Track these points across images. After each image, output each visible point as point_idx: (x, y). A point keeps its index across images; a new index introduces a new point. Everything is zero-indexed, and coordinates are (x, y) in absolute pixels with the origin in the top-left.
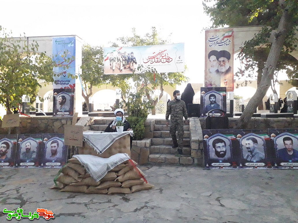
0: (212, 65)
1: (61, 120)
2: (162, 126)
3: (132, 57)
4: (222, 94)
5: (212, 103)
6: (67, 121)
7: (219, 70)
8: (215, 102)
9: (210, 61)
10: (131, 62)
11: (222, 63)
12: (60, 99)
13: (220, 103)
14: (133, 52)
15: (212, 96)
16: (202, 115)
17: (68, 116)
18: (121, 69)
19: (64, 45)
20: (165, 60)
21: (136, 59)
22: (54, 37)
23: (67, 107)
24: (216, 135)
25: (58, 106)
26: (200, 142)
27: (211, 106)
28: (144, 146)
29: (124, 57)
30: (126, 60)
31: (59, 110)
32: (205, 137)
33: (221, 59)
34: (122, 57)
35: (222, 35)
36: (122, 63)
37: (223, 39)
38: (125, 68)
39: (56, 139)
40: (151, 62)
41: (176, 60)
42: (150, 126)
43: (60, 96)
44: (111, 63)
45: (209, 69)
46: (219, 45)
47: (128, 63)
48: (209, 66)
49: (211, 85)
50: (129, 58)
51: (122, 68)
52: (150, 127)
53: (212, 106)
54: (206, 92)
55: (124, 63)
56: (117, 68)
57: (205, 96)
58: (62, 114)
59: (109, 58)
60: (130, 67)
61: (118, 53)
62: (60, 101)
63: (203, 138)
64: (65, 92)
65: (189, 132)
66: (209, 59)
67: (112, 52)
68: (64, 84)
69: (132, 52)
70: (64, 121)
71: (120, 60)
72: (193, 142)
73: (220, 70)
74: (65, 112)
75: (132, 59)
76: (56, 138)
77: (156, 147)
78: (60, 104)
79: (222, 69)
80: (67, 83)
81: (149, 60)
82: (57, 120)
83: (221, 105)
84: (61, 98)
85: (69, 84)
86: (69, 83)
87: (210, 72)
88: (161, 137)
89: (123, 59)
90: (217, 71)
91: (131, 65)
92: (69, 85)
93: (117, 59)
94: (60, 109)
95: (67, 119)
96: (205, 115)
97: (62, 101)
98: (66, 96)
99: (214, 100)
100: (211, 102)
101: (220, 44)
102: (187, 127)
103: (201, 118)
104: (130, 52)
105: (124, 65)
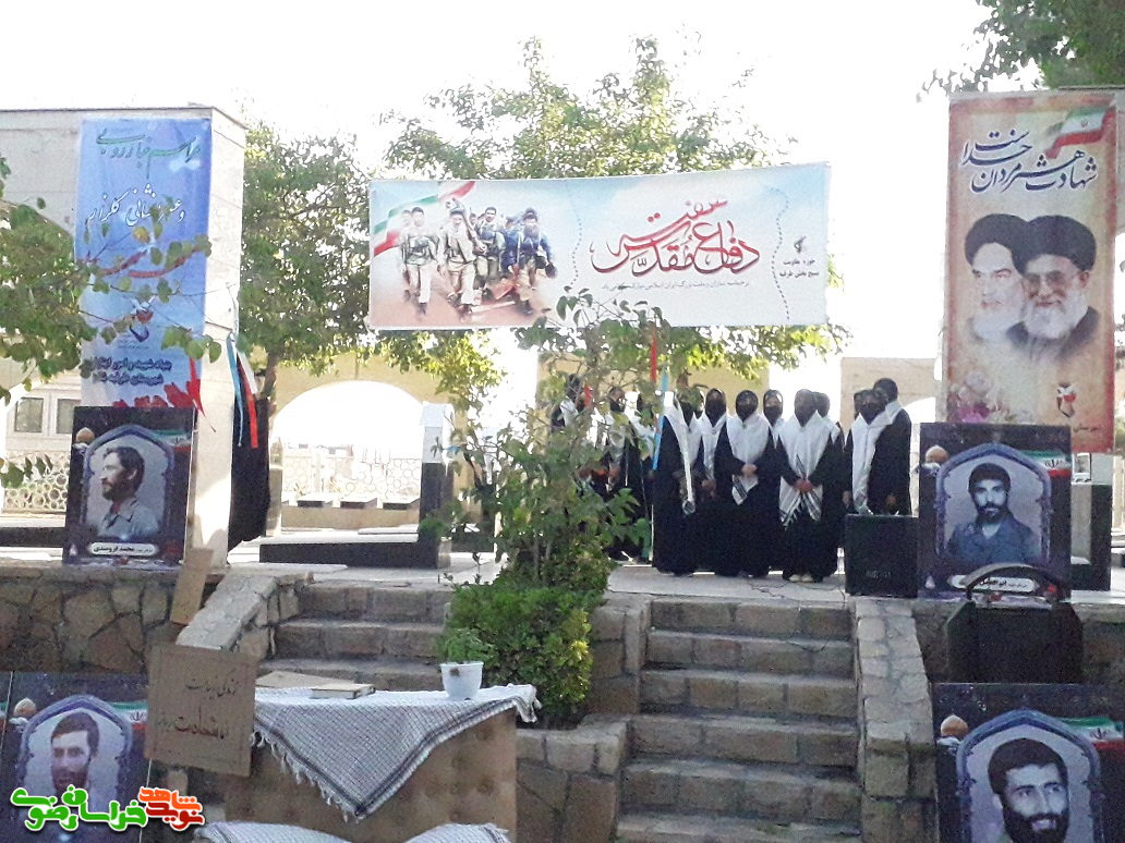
0: (986, 299)
1: (109, 585)
2: (694, 641)
3: (528, 233)
4: (1044, 463)
5: (984, 515)
6: (142, 596)
7: (1027, 324)
8: (1004, 512)
9: (974, 271)
10: (521, 267)
11: (1045, 289)
12: (109, 467)
13: (1034, 520)
14: (534, 208)
15: (987, 477)
16: (930, 584)
17: (152, 565)
18: (464, 300)
19: (145, 157)
20: (715, 260)
21: (551, 251)
22: (89, 115)
23: (146, 512)
24: (1010, 716)
25: (97, 509)
26: (913, 756)
27: (978, 532)
28: (588, 768)
29: (483, 237)
30: (493, 251)
31: (102, 531)
32: (947, 730)
33: (1043, 265)
34: (474, 234)
35: (1044, 129)
36: (471, 268)
37: (1052, 153)
38: (488, 297)
39: (83, 705)
40: (638, 269)
41: (779, 262)
42: (622, 640)
43: (109, 452)
44: (411, 268)
45: (971, 321)
46: (1029, 187)
47: (505, 268)
48: (969, 304)
49: (982, 409)
50: (510, 244)
51: (470, 295)
52: (625, 646)
53: (989, 531)
54: (951, 453)
55: (483, 270)
56: (445, 295)
57: (946, 475)
58: (118, 553)
59: (400, 240)
60: (520, 291)
61: (454, 213)
62: (110, 480)
63: (937, 735)
64: (138, 427)
65: (850, 685)
66: (971, 262)
67: (415, 210)
68: (137, 381)
69: (531, 211)
70: (124, 598)
71: (460, 252)
72: (878, 752)
73: (1031, 328)
74: (135, 539)
75: (529, 250)
76: (85, 704)
77: (656, 770)
78: (107, 496)
79: (1046, 320)
80: (152, 373)
81: (624, 253)
82: (86, 586)
83: (1038, 532)
84: (113, 459)
85: (168, 382)
86: (165, 374)
87: (978, 339)
88: (683, 708)
89: (481, 245)
90: (1019, 334)
91: (524, 278)
92: (167, 388)
93: (442, 246)
94: (106, 523)
95: (142, 583)
96: (943, 586)
97: (122, 476)
98: (143, 448)
99: (999, 498)
100: (980, 509)
101: (1033, 181)
102: (839, 653)
103: (922, 603)
104: (517, 211)
105: (481, 281)
